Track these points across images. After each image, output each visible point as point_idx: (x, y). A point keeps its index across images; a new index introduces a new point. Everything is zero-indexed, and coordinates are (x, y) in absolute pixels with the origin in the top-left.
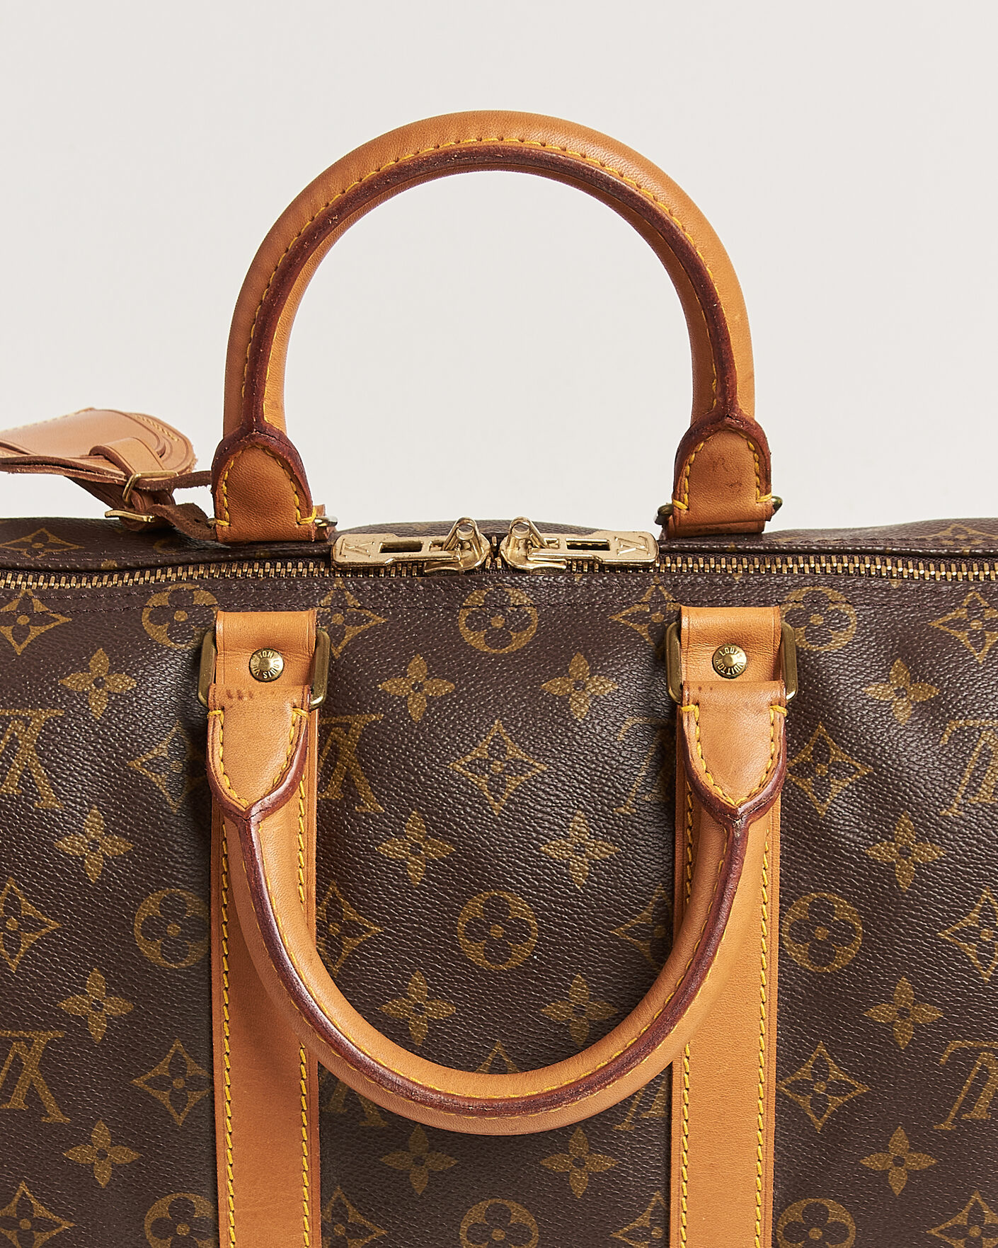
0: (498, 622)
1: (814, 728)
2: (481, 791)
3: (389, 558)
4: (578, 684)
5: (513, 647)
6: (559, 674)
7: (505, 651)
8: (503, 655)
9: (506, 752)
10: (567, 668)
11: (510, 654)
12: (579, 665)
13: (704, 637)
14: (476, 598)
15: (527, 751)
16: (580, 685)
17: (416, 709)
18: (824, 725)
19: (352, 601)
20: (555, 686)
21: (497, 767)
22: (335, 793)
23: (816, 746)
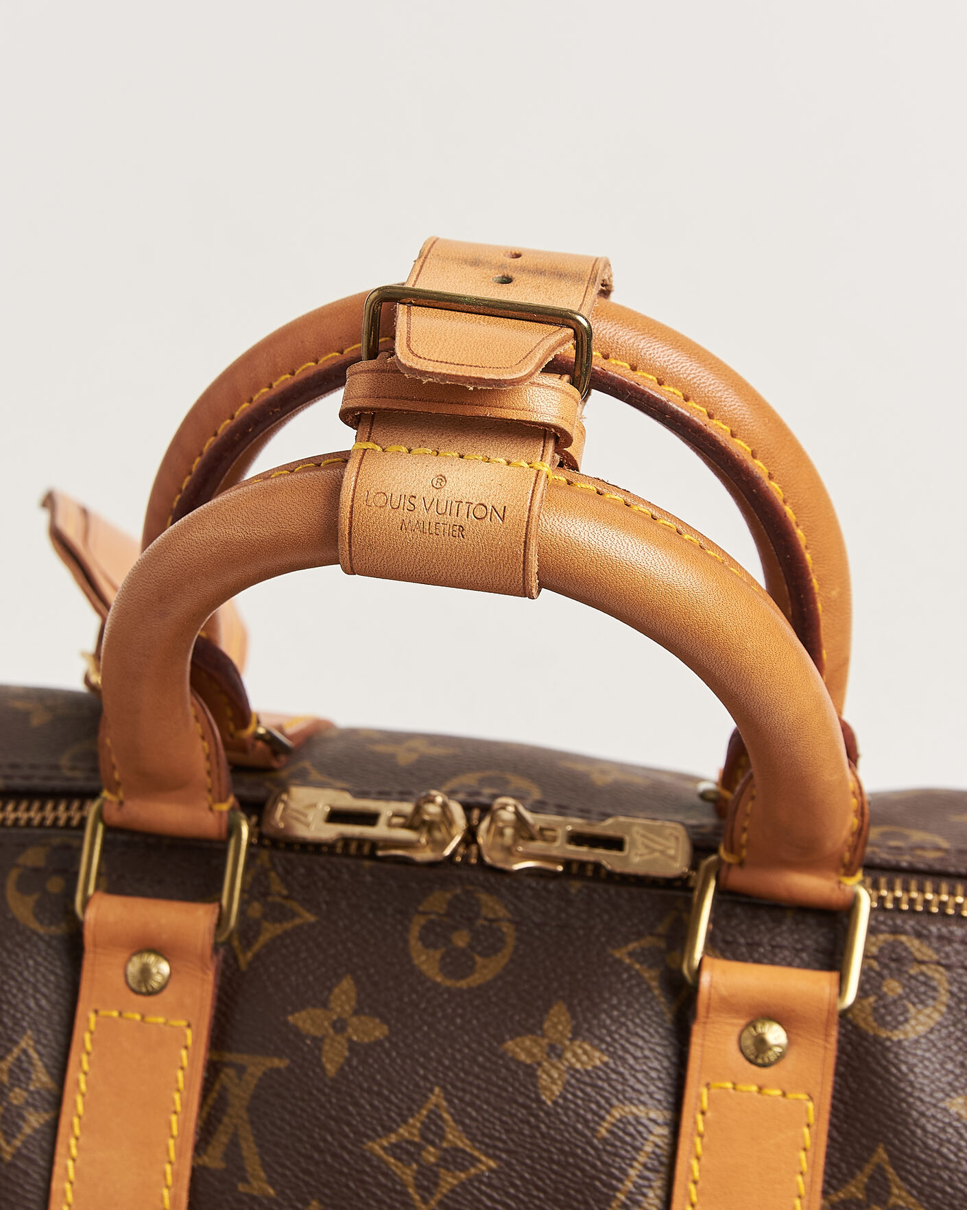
0: (461, 940)
1: (872, 1150)
2: (404, 1185)
3: (332, 832)
4: (552, 1047)
5: (475, 980)
6: (531, 1031)
7: (463, 984)
8: (461, 992)
9: (443, 1138)
10: (541, 1023)
11: (470, 990)
12: (558, 1020)
13: (729, 1005)
14: (437, 902)
15: (473, 1139)
16: (555, 1051)
17: (333, 1059)
18: (887, 1151)
19: (277, 887)
20: (521, 1049)
21: (430, 1155)
22: (214, 1160)
23: (871, 1178)
